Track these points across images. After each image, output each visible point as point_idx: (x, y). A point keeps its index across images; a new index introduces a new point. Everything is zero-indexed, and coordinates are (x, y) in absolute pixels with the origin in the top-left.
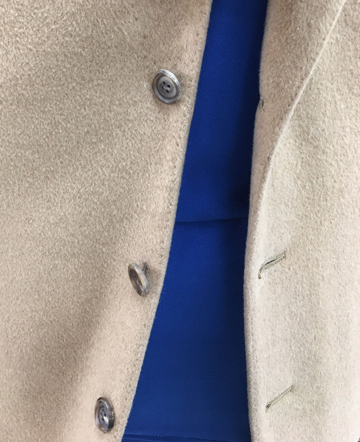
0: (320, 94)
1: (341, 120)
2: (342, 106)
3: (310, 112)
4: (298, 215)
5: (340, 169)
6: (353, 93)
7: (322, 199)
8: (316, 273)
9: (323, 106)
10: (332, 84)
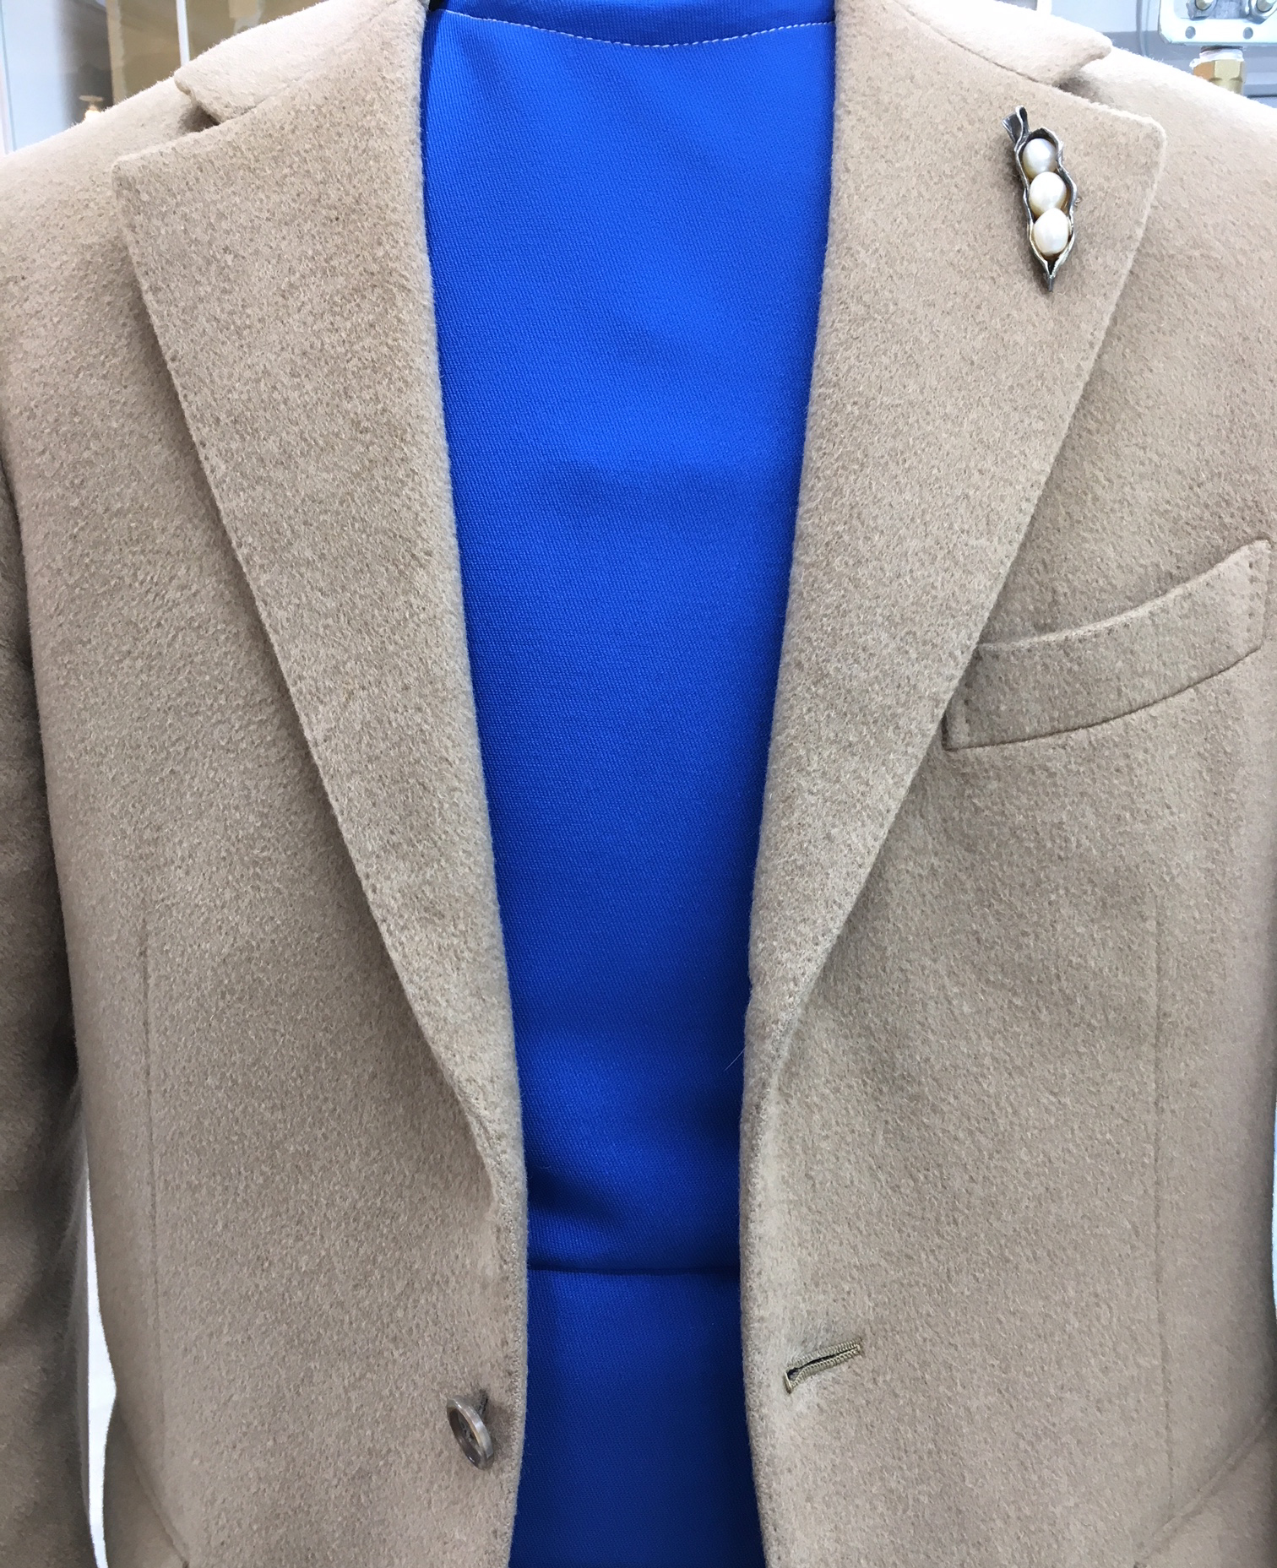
0: (908, 980)
1: (967, 1039)
2: (966, 1009)
3: (890, 1020)
4: (889, 1254)
5: (980, 1151)
6: (988, 981)
7: (943, 1218)
8: (949, 1398)
9: (919, 1007)
10: (935, 961)
